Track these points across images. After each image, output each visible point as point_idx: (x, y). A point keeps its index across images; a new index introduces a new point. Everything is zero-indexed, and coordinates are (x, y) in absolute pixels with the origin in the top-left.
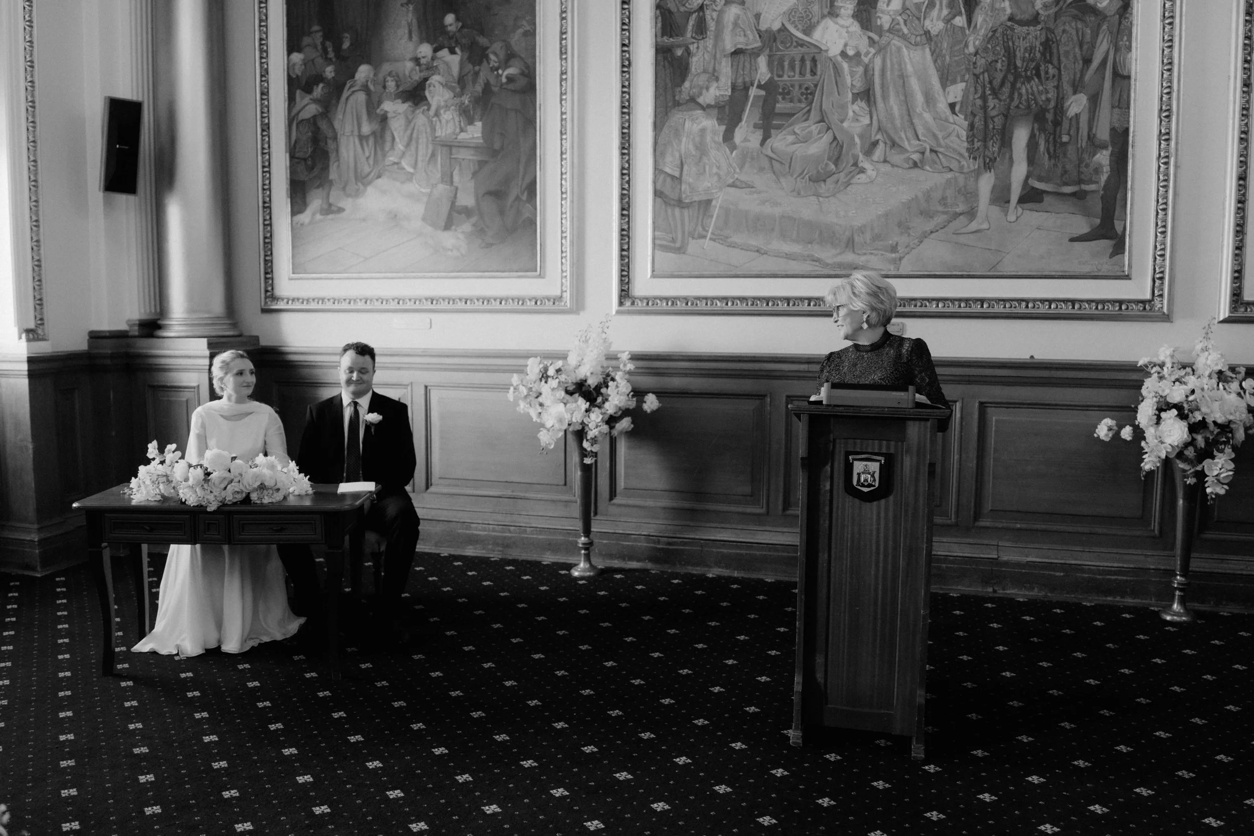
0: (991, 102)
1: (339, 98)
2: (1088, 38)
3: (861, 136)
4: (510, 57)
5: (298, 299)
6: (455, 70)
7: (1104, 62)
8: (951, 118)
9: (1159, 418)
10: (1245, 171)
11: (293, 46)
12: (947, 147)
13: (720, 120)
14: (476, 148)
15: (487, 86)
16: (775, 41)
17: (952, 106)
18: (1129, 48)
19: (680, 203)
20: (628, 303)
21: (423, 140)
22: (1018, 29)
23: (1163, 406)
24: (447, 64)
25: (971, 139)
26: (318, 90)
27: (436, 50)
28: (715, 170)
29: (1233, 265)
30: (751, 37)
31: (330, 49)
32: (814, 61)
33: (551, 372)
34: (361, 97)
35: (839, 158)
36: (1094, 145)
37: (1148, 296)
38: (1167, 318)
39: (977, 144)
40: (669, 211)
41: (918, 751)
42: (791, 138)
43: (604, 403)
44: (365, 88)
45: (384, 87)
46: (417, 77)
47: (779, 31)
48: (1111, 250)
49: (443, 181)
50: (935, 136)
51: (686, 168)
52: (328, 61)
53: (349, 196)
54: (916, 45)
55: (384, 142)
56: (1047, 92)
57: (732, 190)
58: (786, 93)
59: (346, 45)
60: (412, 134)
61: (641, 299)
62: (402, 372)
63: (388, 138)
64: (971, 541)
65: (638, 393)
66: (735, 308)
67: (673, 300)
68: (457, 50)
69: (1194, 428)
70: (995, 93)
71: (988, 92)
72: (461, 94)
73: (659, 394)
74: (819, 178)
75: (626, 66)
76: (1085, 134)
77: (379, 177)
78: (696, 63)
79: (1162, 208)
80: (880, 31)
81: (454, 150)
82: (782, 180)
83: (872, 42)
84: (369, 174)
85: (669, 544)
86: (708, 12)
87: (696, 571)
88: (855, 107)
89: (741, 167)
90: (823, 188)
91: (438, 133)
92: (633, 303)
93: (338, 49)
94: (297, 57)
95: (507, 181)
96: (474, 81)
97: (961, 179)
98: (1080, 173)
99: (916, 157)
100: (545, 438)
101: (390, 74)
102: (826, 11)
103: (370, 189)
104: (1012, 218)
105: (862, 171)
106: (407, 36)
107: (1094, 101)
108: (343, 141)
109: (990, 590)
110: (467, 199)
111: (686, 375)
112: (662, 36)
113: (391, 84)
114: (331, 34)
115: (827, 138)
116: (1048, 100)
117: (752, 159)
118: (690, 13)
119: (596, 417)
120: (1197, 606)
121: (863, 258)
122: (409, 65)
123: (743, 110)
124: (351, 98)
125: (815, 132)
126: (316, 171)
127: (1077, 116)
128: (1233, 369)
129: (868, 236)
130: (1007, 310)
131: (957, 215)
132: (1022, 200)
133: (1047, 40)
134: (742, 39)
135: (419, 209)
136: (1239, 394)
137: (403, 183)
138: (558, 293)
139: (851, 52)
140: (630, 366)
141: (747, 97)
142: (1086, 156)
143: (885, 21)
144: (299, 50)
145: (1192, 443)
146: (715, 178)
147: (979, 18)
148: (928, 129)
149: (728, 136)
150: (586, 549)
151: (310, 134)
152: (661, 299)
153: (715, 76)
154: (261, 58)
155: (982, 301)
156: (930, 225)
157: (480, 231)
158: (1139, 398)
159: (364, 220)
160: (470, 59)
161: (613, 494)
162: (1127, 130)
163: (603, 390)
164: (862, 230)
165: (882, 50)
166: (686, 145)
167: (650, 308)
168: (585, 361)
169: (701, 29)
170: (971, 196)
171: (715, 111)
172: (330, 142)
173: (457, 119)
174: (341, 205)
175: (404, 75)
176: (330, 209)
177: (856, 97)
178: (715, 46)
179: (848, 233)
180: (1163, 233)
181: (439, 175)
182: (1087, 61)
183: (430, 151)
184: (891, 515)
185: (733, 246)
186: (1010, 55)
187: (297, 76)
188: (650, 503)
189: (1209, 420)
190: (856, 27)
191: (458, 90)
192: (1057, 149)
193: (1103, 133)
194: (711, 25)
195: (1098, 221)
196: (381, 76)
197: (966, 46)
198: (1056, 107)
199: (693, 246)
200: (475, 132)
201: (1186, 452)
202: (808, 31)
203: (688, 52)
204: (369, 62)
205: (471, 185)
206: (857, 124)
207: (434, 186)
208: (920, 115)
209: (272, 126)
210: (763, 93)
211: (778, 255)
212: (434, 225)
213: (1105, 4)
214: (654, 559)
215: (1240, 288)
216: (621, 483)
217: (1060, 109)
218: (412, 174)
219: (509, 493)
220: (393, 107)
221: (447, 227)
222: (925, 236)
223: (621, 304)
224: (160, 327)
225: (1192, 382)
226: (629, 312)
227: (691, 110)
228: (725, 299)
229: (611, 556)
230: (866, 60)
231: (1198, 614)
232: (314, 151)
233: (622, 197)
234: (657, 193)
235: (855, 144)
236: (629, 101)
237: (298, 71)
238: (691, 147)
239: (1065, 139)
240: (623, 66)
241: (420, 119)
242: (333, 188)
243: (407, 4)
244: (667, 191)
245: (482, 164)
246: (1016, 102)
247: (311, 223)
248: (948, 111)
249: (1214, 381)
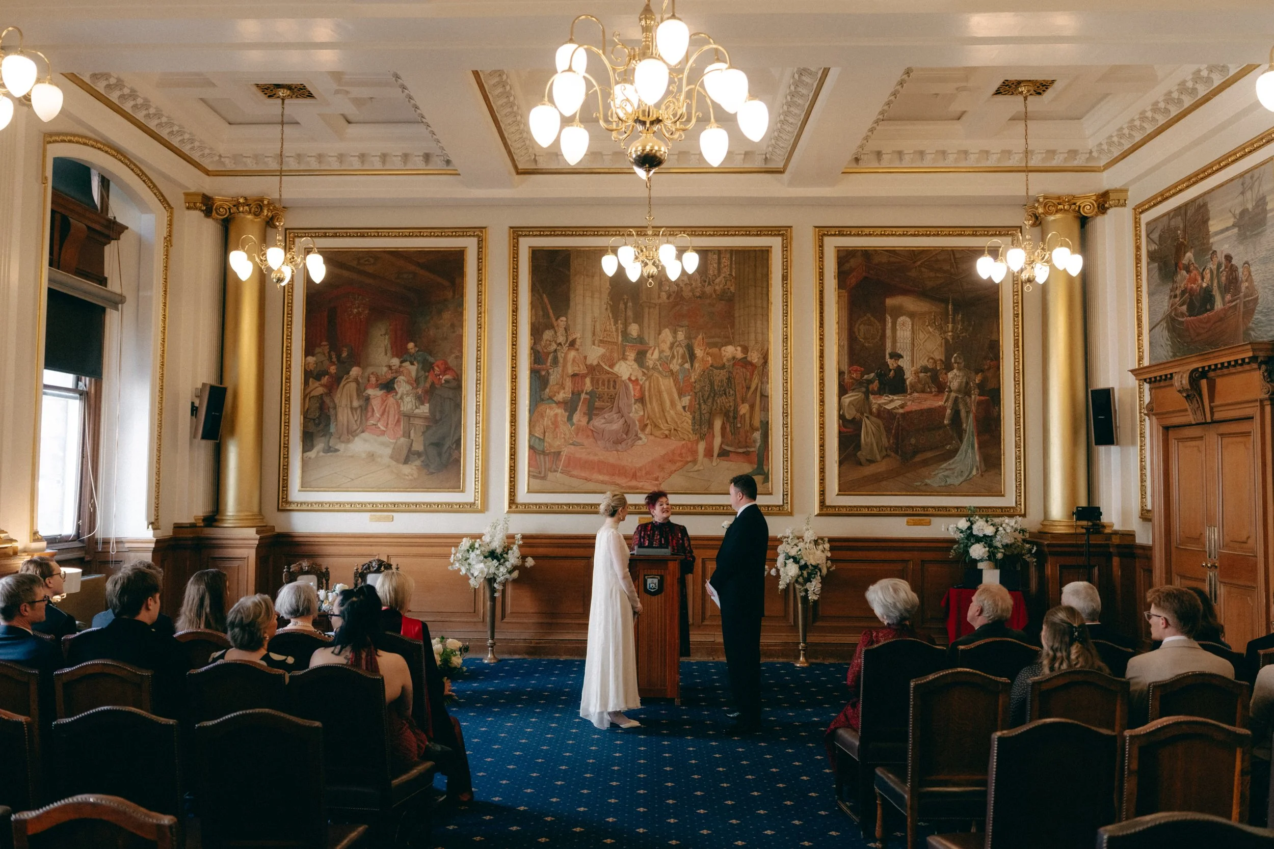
0: (703, 406)
1: (339, 384)
2: (748, 377)
3: (639, 421)
4: (447, 369)
5: (305, 503)
6: (414, 374)
7: (756, 389)
8: (684, 414)
9: (785, 563)
10: (823, 443)
11: (309, 351)
12: (682, 428)
13: (566, 410)
14: (426, 418)
15: (433, 385)
16: (594, 370)
17: (684, 408)
18: (768, 383)
19: (543, 452)
20: (514, 507)
21: (392, 412)
22: (715, 371)
23: (788, 557)
24: (407, 369)
25: (694, 424)
26: (325, 380)
27: (402, 362)
28: (563, 436)
29: (820, 488)
30: (582, 367)
31: (334, 357)
32: (615, 382)
33: (477, 545)
34: (353, 385)
35: (628, 431)
36: (753, 429)
37: (781, 503)
38: (791, 514)
39: (697, 427)
40: (538, 457)
41: (677, 701)
42: (603, 421)
43: (504, 562)
44: (356, 380)
45: (369, 381)
46: (390, 376)
47: (597, 365)
48: (762, 481)
49: (404, 436)
50: (676, 423)
51: (547, 434)
52: (333, 363)
53: (343, 442)
54: (666, 376)
55: (367, 412)
56: (730, 402)
57: (572, 446)
58: (600, 398)
59: (344, 355)
60: (385, 409)
61: (522, 504)
62: (373, 548)
63: (370, 409)
64: (700, 633)
65: (524, 558)
66: (574, 510)
67: (540, 505)
68: (415, 363)
69: (803, 568)
70: (705, 402)
71: (702, 401)
72: (417, 388)
73: (534, 557)
74: (618, 442)
75: (514, 378)
76: (748, 422)
77: (363, 432)
78: (553, 379)
79: (785, 460)
80: (648, 368)
81: (411, 419)
82: (599, 442)
83: (644, 374)
84: (355, 431)
85: (537, 643)
86: (559, 353)
87: (554, 658)
88: (636, 406)
89: (577, 435)
90: (620, 447)
91: (402, 409)
92: (517, 507)
93: (339, 357)
94: (311, 359)
95: (444, 438)
96: (425, 382)
97: (689, 445)
98: (746, 442)
99: (667, 432)
100: (472, 582)
101: (372, 373)
102: (621, 357)
103: (356, 439)
104: (714, 464)
105: (640, 439)
106: (383, 353)
107: (752, 407)
108: (340, 410)
109: (711, 658)
110: (418, 446)
111: (546, 547)
112: (534, 363)
113: (373, 379)
114: (335, 347)
115: (623, 419)
116: (730, 406)
117: (583, 431)
118: (549, 353)
119: (503, 570)
120: (814, 661)
121: (641, 484)
122: (385, 369)
123: (577, 406)
124: (348, 385)
125: (616, 418)
126: (321, 426)
127: (744, 414)
128: (822, 539)
129: (644, 472)
130: (714, 511)
131: (687, 463)
132: (719, 455)
133: (729, 377)
134: (576, 368)
135: (388, 451)
136: (823, 551)
137: (378, 436)
138: (473, 501)
139: (633, 378)
140: (521, 542)
141: (580, 399)
142: (749, 434)
143: (650, 363)
144: (313, 356)
145: (802, 575)
146: (563, 440)
147: (697, 365)
148: (673, 419)
149: (570, 418)
150: (492, 647)
151: (318, 405)
152: (533, 504)
153: (563, 387)
154: (287, 357)
155: (701, 506)
156: (673, 468)
157: (426, 465)
158: (777, 555)
159: (352, 457)
160: (423, 369)
161: (503, 617)
162: (768, 422)
163: (505, 555)
164: (640, 469)
165: (649, 378)
166: (547, 422)
167: (527, 509)
168: (495, 539)
169: (555, 361)
170: (694, 452)
171: (563, 405)
172: (331, 410)
173: (414, 401)
174: (336, 447)
175: (382, 375)
176: (329, 450)
177: (636, 401)
178: (563, 371)
179: (633, 471)
180: (787, 472)
181: (401, 433)
182: (748, 388)
183: (397, 417)
184: (663, 601)
185: (572, 476)
186: (712, 384)
187: (311, 370)
188: (526, 621)
189: (808, 564)
190: (636, 366)
191: (415, 385)
192: (735, 431)
193: (757, 423)
194: (561, 360)
195: (756, 466)
196: (366, 374)
197: (690, 377)
198: (734, 410)
199: (551, 476)
200: (425, 409)
201: (799, 580)
202: (612, 366)
203: (548, 372)
204: (358, 365)
205: (422, 438)
206: (636, 415)
207: (398, 439)
208: (668, 411)
209: (292, 398)
210: (588, 397)
211: (597, 481)
212: (397, 461)
213: (756, 361)
214: (528, 653)
215: (824, 499)
216: (509, 610)
217: (736, 411)
218: (385, 431)
219: (439, 619)
220: (375, 393)
221: (406, 461)
222: (672, 473)
223: (510, 507)
224: (216, 520)
225: (801, 545)
226: (515, 512)
227: (549, 403)
228: (568, 505)
229: (503, 653)
230: (641, 383)
231: (813, 664)
232: (320, 416)
233: (511, 448)
234: (531, 447)
235: (636, 425)
236: (515, 397)
237: (312, 367)
238: (550, 423)
239: (739, 425)
240: (512, 378)
241: (391, 400)
242: (332, 437)
243: (385, 335)
244: (537, 446)
245: (428, 427)
246: (715, 407)
247: (316, 457)
248: (682, 410)
249: (812, 546)
